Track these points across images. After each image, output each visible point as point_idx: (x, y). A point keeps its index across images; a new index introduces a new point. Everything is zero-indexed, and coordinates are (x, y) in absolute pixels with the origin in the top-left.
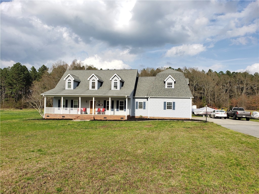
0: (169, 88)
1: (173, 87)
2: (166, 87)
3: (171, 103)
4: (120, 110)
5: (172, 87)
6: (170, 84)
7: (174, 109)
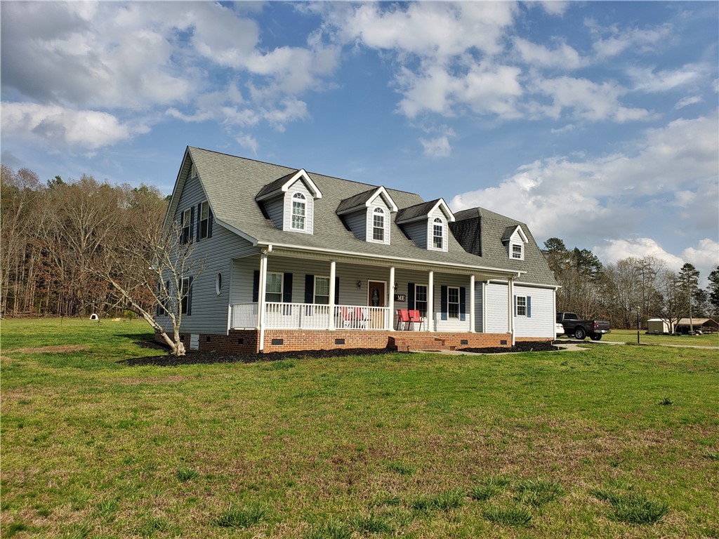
0: (515, 258)
1: (522, 258)
2: (511, 257)
3: (524, 298)
4: (450, 316)
5: (519, 257)
6: (517, 248)
7: (529, 315)
